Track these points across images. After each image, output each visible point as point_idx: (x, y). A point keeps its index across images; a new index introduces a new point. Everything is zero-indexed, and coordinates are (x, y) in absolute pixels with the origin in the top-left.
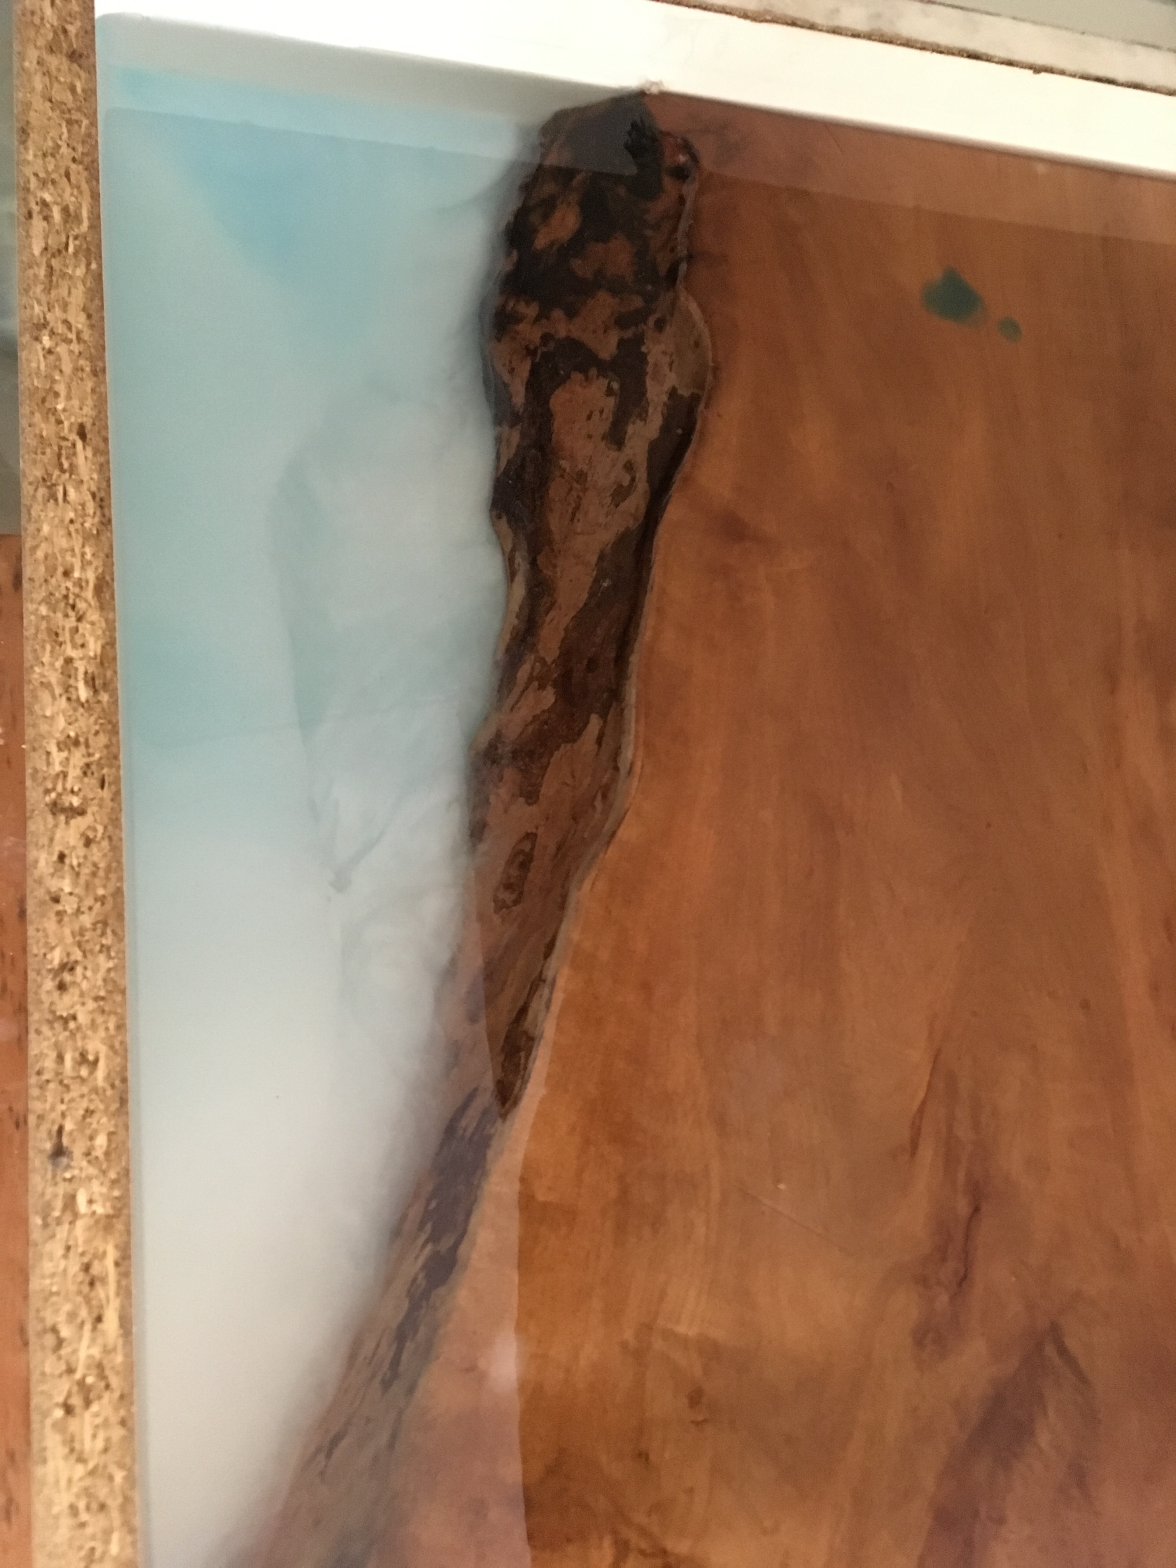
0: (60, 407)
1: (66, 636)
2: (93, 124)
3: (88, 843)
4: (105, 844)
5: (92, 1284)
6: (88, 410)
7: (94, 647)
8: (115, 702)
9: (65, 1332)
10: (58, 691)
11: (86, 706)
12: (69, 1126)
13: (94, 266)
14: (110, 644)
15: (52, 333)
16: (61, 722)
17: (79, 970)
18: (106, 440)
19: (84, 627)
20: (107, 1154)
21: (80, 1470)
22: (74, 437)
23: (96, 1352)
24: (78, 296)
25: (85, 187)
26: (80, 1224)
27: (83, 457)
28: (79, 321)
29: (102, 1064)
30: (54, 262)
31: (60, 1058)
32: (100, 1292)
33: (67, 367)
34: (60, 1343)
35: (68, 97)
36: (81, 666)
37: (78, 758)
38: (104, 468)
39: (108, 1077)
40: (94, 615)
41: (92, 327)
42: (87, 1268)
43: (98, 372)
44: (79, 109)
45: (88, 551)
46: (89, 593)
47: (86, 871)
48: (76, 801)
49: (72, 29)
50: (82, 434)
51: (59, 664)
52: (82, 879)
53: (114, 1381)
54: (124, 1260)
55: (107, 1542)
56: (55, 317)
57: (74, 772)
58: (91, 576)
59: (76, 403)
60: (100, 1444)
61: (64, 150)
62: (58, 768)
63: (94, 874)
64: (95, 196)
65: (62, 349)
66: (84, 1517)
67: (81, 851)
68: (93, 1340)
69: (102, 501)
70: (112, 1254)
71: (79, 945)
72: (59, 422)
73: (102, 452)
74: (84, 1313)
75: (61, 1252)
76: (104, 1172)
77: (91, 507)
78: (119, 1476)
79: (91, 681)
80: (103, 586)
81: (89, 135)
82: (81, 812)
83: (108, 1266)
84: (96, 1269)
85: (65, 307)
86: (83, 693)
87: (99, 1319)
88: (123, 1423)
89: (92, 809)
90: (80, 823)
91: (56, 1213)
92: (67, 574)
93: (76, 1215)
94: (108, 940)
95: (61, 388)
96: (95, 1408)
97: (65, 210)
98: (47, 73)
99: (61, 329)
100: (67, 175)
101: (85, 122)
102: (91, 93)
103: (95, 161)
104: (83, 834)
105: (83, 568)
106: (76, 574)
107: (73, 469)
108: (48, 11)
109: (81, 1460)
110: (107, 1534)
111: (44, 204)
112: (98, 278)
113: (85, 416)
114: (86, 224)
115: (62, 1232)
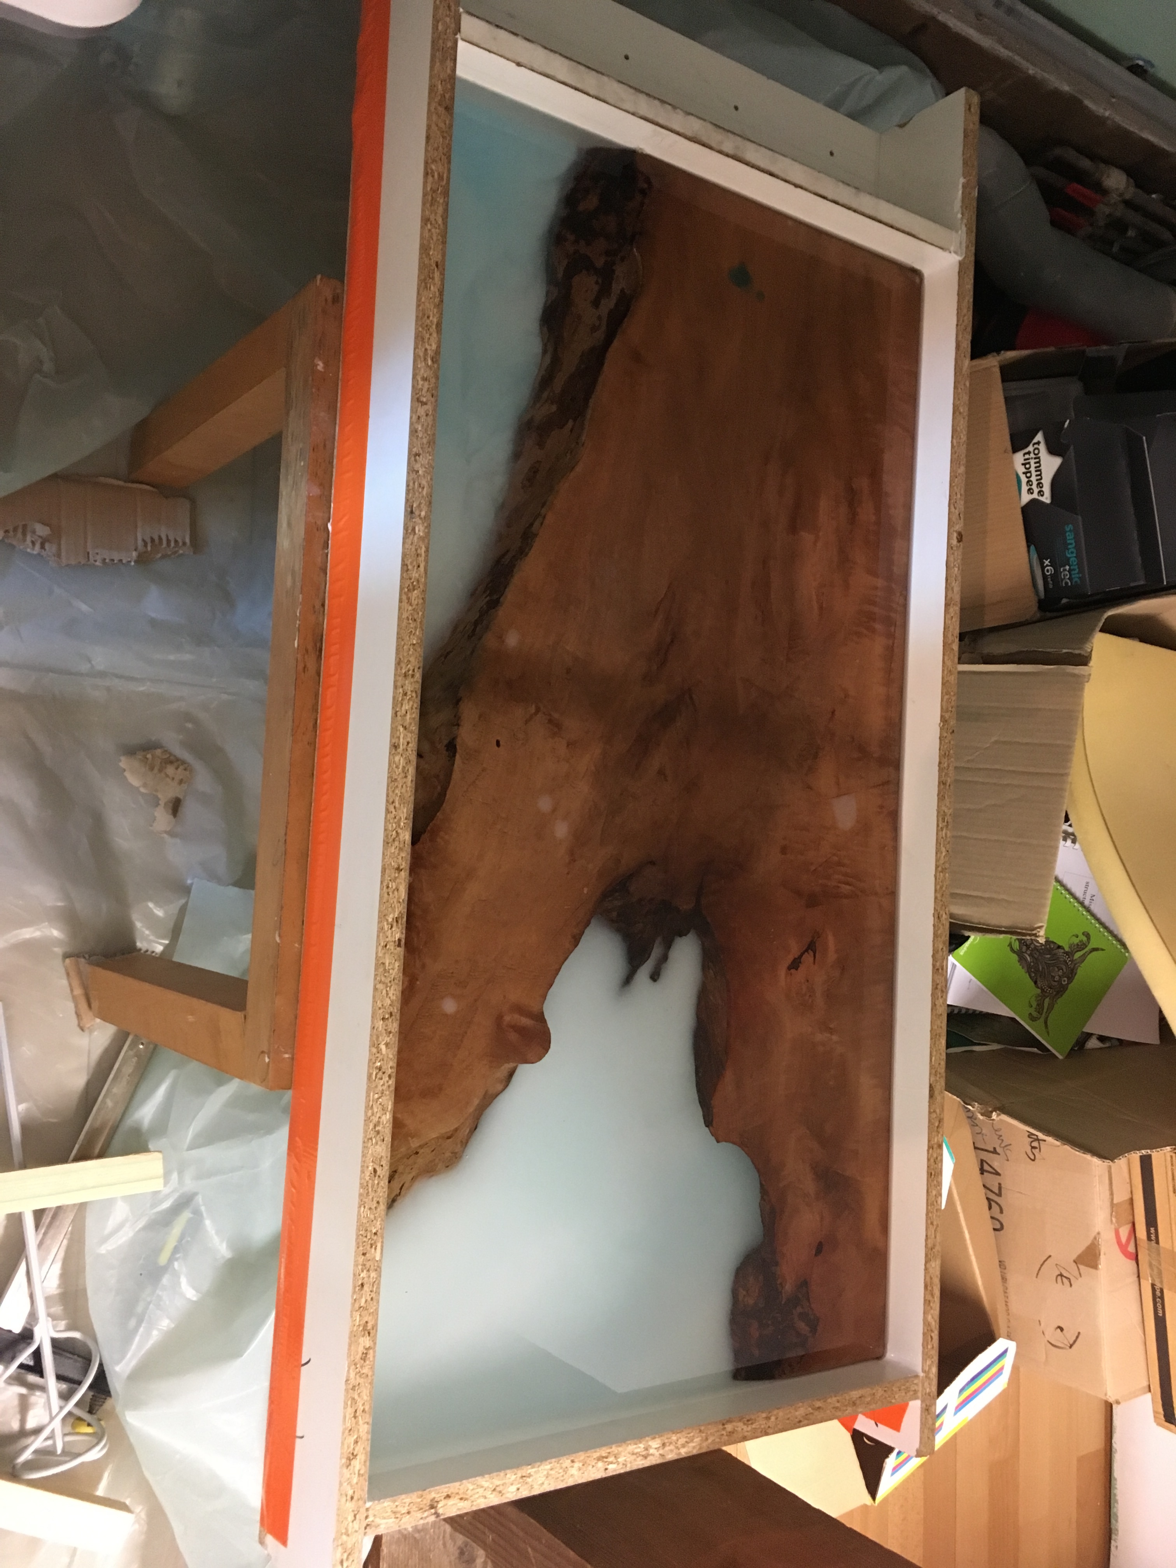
0: (431, 253)
1: (426, 340)
2: (451, 139)
3: (427, 415)
4: (432, 417)
5: (418, 555)
6: (440, 256)
7: (434, 347)
8: (438, 368)
9: (410, 567)
10: (422, 359)
11: (430, 368)
12: (415, 506)
13: (446, 199)
14: (439, 347)
15: (431, 224)
16: (422, 371)
17: (421, 456)
18: (444, 269)
19: (432, 339)
20: (425, 517)
21: (410, 608)
22: (434, 265)
23: (417, 575)
24: (440, 210)
25: (446, 165)
26: (416, 537)
27: (437, 275)
28: (440, 221)
29: (425, 489)
30: (434, 195)
31: (414, 483)
32: (420, 559)
33: (435, 238)
34: (408, 570)
35: (442, 125)
36: (429, 352)
37: (426, 384)
38: (442, 280)
39: (427, 494)
40: (435, 335)
41: (444, 223)
42: (416, 550)
43: (444, 243)
44: (446, 132)
45: (435, 310)
46: (434, 327)
47: (425, 424)
48: (424, 400)
49: (447, 96)
50: (437, 266)
51: (423, 349)
52: (425, 426)
53: (421, 587)
54: (427, 551)
55: (416, 630)
56: (432, 218)
57: (425, 390)
58: (435, 320)
59: (436, 253)
60: (416, 603)
61: (440, 148)
62: (420, 386)
63: (428, 426)
64: (449, 170)
65: (433, 230)
66: (411, 621)
67: (424, 417)
68: (417, 572)
69: (441, 293)
70: (423, 549)
71: (422, 448)
72: (430, 259)
73: (442, 274)
74: (415, 563)
75: (410, 543)
76: (423, 523)
77: (437, 294)
78: (420, 613)
79: (432, 359)
80: (439, 325)
81: (449, 144)
82: (426, 404)
83: (422, 551)
84: (419, 551)
85: (436, 214)
86: (430, 363)
87: (419, 566)
88: (423, 599)
89: (429, 403)
90: (426, 407)
91: (410, 531)
92: (428, 317)
93: (415, 533)
94: (430, 449)
95: (432, 246)
96: (416, 592)
97: (439, 174)
98: (437, 114)
99: (433, 222)
100: (441, 160)
101: (448, 138)
102: (451, 126)
103: (450, 156)
104: (426, 412)
105: (433, 317)
106: (431, 318)
107: (433, 278)
108: (440, 87)
109: (411, 605)
110: (416, 628)
111: (432, 170)
112: (447, 204)
113: (439, 258)
114: (445, 182)
115: (411, 537)
